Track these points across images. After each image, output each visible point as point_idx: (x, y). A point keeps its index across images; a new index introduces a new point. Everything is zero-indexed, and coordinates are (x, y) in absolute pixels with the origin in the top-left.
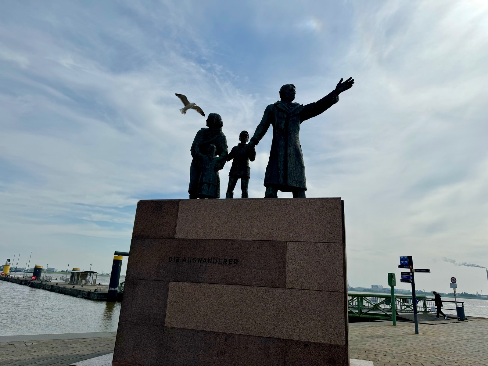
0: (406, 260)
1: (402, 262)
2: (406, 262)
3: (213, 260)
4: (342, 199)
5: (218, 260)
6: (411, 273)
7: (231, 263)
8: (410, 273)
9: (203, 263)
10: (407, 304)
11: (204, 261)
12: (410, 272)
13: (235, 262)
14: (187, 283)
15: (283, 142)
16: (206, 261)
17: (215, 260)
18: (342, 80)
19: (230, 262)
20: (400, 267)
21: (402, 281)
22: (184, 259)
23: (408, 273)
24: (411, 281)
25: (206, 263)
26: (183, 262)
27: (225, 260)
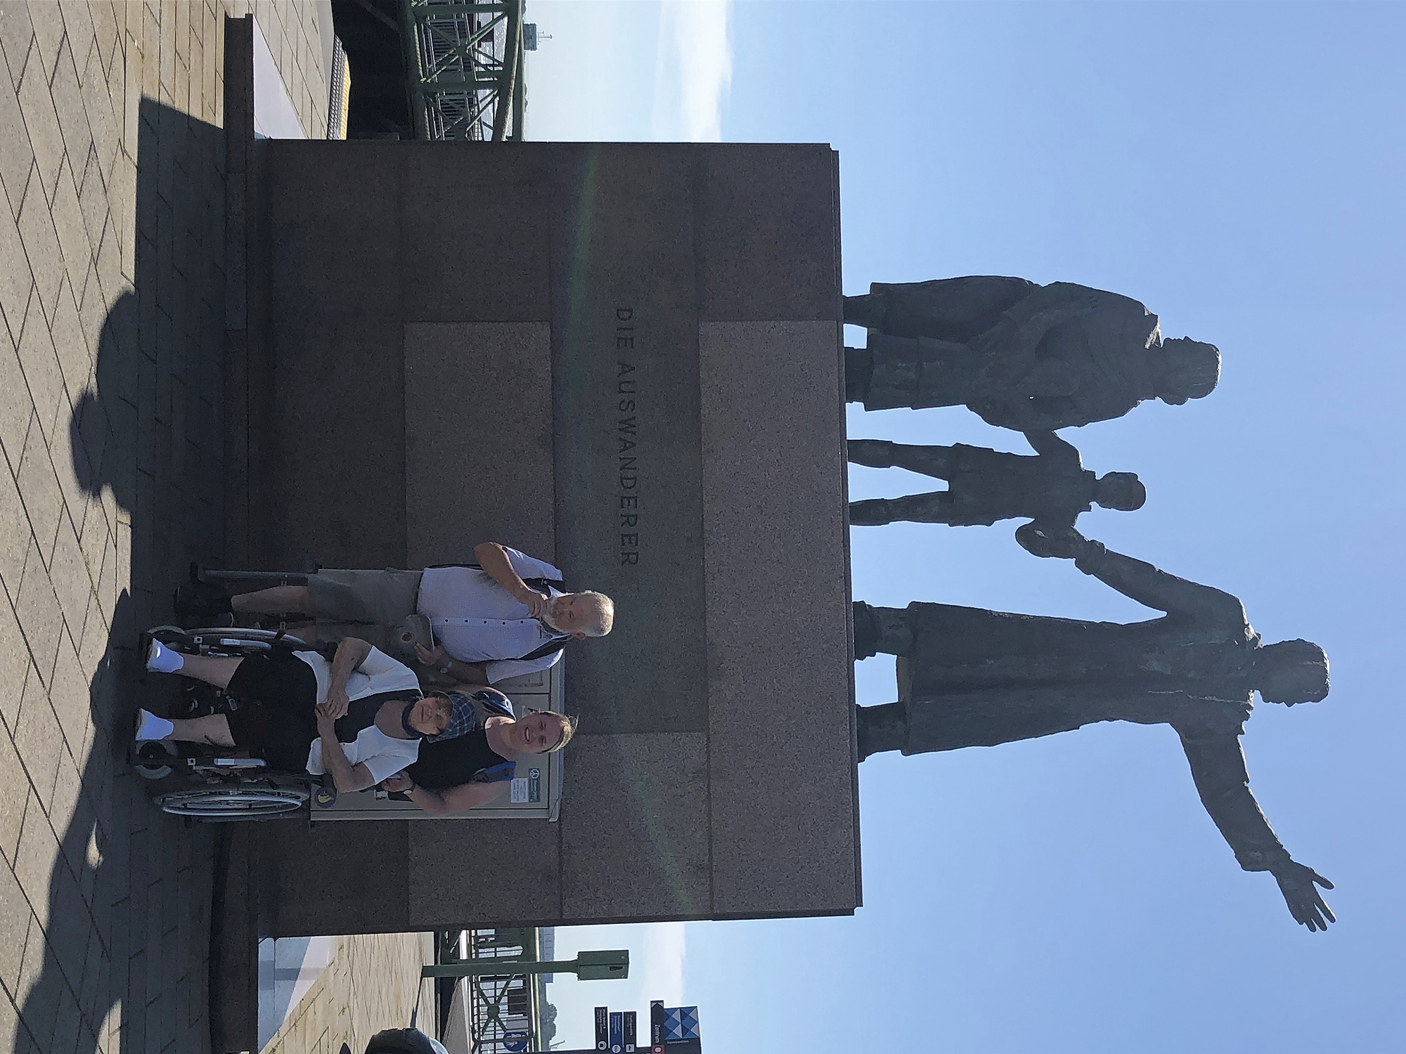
0: (685, 1030)
1: (677, 1016)
2: (678, 1031)
3: (630, 474)
4: (857, 910)
5: (631, 493)
6: (632, 1050)
7: (626, 540)
8: (632, 1046)
9: (621, 439)
10: (503, 1007)
11: (626, 441)
12: (638, 1046)
13: (629, 554)
14: (550, 387)
15: (1084, 670)
16: (626, 448)
17: (630, 483)
18: (1327, 885)
19: (629, 536)
20: (657, 1008)
21: (600, 1012)
22: (627, 366)
23: (632, 1039)
24: (602, 1045)
25: (623, 450)
26: (619, 363)
27: (632, 520)
